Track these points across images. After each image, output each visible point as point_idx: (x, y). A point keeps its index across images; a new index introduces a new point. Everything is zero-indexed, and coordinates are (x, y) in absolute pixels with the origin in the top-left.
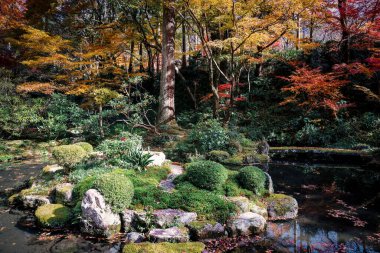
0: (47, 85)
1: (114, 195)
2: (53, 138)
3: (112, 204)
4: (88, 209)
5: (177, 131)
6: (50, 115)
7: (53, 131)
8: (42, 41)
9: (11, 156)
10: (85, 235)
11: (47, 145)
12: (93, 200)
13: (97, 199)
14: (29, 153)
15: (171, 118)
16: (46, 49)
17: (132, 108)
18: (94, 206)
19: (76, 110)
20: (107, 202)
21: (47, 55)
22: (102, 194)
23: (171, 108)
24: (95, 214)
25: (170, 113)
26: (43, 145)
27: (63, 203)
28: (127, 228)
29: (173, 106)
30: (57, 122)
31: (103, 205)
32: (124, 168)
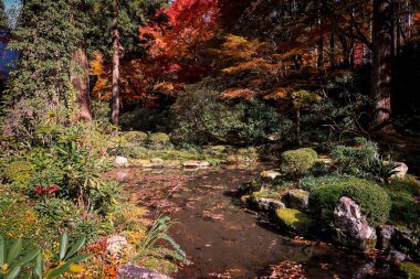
0: (247, 90)
1: (371, 206)
2: (251, 145)
3: (369, 216)
4: (343, 217)
5: (395, 139)
6: (250, 120)
7: (252, 136)
8: (241, 47)
9: (217, 160)
10: (336, 244)
11: (245, 151)
12: (349, 208)
13: (352, 208)
14: (232, 158)
15: (386, 122)
16: (242, 54)
17: (341, 111)
18: (349, 215)
19: (274, 115)
20: (363, 213)
21: (243, 60)
22: (357, 203)
23: (385, 111)
24: (350, 224)
25: (384, 116)
26: (243, 151)
27: (299, 209)
28: (385, 245)
29: (388, 107)
30: (256, 127)
31: (358, 215)
32: (361, 177)
